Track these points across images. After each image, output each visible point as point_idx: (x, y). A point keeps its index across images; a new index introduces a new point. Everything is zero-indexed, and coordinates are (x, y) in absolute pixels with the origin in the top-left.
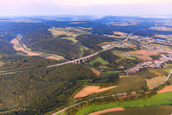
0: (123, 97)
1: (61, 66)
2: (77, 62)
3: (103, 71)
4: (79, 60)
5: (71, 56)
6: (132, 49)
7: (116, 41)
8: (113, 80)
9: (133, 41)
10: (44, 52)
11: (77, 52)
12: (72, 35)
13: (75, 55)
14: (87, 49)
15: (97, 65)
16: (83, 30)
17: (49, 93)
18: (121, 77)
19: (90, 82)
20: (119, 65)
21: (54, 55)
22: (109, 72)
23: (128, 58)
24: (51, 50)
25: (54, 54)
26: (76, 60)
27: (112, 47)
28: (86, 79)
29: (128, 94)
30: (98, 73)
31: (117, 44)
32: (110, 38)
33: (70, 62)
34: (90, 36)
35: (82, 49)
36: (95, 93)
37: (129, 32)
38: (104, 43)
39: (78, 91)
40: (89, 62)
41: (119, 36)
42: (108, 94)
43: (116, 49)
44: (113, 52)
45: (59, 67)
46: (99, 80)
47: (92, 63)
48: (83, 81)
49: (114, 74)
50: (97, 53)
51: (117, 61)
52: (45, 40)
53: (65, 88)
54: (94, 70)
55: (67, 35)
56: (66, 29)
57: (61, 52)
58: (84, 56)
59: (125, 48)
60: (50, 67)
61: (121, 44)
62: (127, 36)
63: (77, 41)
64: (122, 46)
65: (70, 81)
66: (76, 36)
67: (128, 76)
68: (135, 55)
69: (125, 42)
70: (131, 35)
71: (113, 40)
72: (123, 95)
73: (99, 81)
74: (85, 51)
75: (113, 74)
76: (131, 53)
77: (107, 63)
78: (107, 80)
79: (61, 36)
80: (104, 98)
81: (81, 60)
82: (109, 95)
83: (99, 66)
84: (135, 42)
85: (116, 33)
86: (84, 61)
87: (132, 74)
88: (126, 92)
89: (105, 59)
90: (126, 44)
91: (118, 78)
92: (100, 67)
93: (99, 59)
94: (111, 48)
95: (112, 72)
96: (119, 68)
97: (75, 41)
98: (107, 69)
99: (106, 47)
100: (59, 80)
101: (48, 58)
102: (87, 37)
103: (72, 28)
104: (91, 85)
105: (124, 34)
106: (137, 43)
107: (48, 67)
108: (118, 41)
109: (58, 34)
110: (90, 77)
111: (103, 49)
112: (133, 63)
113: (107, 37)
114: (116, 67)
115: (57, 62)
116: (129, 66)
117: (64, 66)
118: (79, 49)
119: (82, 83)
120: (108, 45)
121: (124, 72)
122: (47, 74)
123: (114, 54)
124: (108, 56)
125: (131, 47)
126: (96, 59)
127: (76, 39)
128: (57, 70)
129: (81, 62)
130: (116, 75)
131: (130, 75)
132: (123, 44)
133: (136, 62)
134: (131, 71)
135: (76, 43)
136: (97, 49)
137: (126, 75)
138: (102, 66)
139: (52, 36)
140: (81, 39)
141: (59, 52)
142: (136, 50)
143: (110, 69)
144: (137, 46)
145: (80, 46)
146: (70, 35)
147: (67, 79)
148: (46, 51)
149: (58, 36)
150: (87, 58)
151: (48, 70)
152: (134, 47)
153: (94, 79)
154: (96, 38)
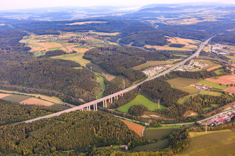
1: (55, 118)
2: (92, 107)
3: (151, 125)
4: (94, 103)
5: (77, 95)
6: (211, 74)
7: (173, 57)
8: (174, 142)
9: (213, 57)
10: (15, 89)
11: (89, 86)
12: (75, 50)
13: (86, 94)
14: (110, 78)
15: (135, 113)
16: (99, 37)
18: (192, 135)
19: (123, 149)
20: (185, 110)
21: (37, 96)
22: (164, 127)
23: (203, 93)
24: (31, 86)
25: (37, 93)
26: (88, 104)
27: (167, 72)
28: (116, 144)
30: (139, 130)
31: (178, 65)
32: (161, 53)
33: (75, 109)
34: (114, 49)
35: (99, 80)
37: (201, 38)
38: (149, 63)
40: (117, 106)
41: (180, 46)
43: (176, 74)
44: (170, 81)
45: (51, 122)
46: (144, 144)
47: (124, 109)
48: (108, 148)
49: (176, 130)
50: (134, 87)
51: (181, 101)
52: (15, 63)
54: (130, 124)
55: (64, 50)
56: (60, 37)
57: (54, 88)
58: (105, 94)
59: (195, 73)
60: (31, 121)
61: (187, 63)
62: (198, 45)
63: (88, 62)
64: (189, 68)
65: (78, 149)
66: (83, 50)
67: (206, 132)
68: (219, 87)
69: (195, 58)
70: (206, 42)
71: (166, 56)
73: (144, 147)
74: (106, 82)
75: (174, 130)
76: (210, 82)
77: (159, 107)
78: (161, 143)
79: (50, 54)
81: (100, 104)
83: (140, 113)
84: (216, 59)
85: (173, 41)
86: (105, 106)
87: (215, 127)
89: (152, 97)
90: (197, 64)
91: (185, 137)
92: (144, 116)
93: (140, 100)
94: (164, 74)
95: (170, 126)
96: (186, 115)
97: (84, 63)
98: (159, 121)
99: (153, 72)
100: (54, 148)
101: (21, 103)
102: (110, 53)
103: (74, 35)
105: (191, 41)
106: (220, 60)
107: (27, 122)
108: (179, 57)
109: (43, 49)
110: (124, 139)
111: (147, 77)
112: (216, 103)
113: (155, 49)
114: (178, 113)
115: (48, 110)
116: (209, 111)
117: (63, 116)
118: (93, 80)
119: (107, 153)
120: (157, 67)
121: (198, 125)
122: (27, 137)
123: (172, 86)
124: (159, 90)
125: (208, 70)
126: (133, 98)
127: (84, 58)
128: (47, 127)
129: (101, 108)
130: (181, 133)
131: (211, 130)
132: (191, 63)
133: (222, 102)
134: (213, 120)
135: (85, 66)
136: (133, 77)
137: (203, 130)
138: (147, 114)
139: (31, 54)
140: (95, 58)
141: (48, 87)
142: (220, 75)
143: (165, 119)
144: (220, 66)
145: (96, 74)
146: (70, 50)
147: (71, 146)
148: (20, 87)
149: (44, 54)
150: (113, 98)
151: (27, 127)
152: (215, 70)
153: (132, 144)
154: (130, 53)
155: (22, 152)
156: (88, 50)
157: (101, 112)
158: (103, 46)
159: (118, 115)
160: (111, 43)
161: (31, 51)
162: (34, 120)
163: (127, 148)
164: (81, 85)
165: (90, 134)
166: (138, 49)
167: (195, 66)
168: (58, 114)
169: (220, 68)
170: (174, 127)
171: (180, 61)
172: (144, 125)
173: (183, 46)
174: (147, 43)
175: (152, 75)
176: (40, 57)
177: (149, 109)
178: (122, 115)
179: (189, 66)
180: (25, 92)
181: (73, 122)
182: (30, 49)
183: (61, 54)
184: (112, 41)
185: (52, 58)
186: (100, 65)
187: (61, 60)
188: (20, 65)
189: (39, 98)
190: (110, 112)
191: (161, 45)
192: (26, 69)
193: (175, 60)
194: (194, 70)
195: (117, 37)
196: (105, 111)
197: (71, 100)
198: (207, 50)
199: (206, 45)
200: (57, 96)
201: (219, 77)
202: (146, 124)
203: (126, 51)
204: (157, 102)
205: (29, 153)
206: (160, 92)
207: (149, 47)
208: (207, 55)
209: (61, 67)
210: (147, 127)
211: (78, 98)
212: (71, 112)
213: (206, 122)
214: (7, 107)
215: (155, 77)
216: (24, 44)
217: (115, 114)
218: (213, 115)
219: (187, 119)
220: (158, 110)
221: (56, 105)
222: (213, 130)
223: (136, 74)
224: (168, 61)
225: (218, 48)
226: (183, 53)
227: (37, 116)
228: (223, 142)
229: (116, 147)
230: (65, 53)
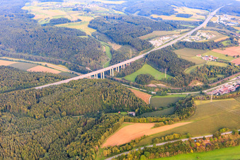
0: (205, 143)
1: (64, 85)
2: (99, 76)
3: (158, 94)
4: (102, 71)
5: (84, 64)
6: (218, 45)
7: (180, 28)
8: (181, 109)
9: (221, 28)
10: (21, 57)
11: (96, 55)
12: (80, 18)
13: (93, 62)
14: (116, 47)
15: (142, 81)
16: (104, 6)
17: (47, 140)
18: (197, 103)
19: (131, 115)
20: (191, 79)
21: (44, 64)
22: (170, 95)
23: (209, 63)
24: (37, 54)
25: (44, 61)
26: (96, 73)
27: (174, 42)
28: (124, 111)
29: (213, 137)
30: (146, 98)
31: (184, 35)
32: (167, 23)
33: (82, 76)
34: (120, 19)
35: (106, 49)
36: (144, 137)
37: (209, 8)
38: (156, 33)
39: (110, 134)
40: (124, 75)
41: (187, 16)
42: (172, 137)
43: (183, 45)
44: (176, 52)
45: (60, 89)
46: (151, 111)
47: (131, 78)
48: (117, 114)
49: (182, 99)
50: (141, 56)
51: (187, 71)
52: (20, 30)
53: (80, 130)
54: (137, 92)
55: (69, 18)
56: (64, 4)
57: (60, 57)
58: (112, 63)
59: (202, 43)
60: (41, 87)
61: (194, 34)
62: (206, 15)
63: (94, 31)
64: (197, 39)
65: (87, 115)
66: (88, 19)
67: (211, 101)
68: (226, 58)
69: (202, 29)
70: (214, 13)
71: (173, 26)
72: (204, 139)
73: (151, 113)
74: (112, 52)
75: (179, 98)
76: (217, 53)
77: (166, 76)
78: (167, 110)
79: (54, 22)
80: (165, 146)
81: (107, 73)
82: (175, 139)
83: (147, 82)
84: (223, 30)
85: (180, 10)
86: (112, 74)
87: (220, 96)
88: (210, 133)
89: (159, 67)
90: (204, 34)
91: (190, 105)
92: (151, 85)
93: (147, 69)
94: (171, 44)
95: (176, 95)
96: (192, 85)
97: (90, 32)
98: (165, 90)
99: (159, 42)
100: (64, 113)
101: (29, 70)
102: (116, 22)
104: (135, 122)
105: (198, 11)
106: (228, 31)
107: (37, 88)
108: (186, 28)
109: (46, 17)
110: (131, 106)
111: (153, 47)
112: (222, 74)
113: (161, 19)
114: (185, 83)
115: (56, 78)
116: (214, 82)
117: (71, 84)
118: (99, 49)
119: (116, 117)
120: (164, 37)
121: (203, 94)
122: (38, 102)
123: (179, 57)
124: (165, 60)
125: (215, 41)
126: (140, 68)
127: (89, 26)
128: (57, 94)
129: (108, 76)
130: (187, 101)
131: (216, 98)
132: (198, 33)
133: (228, 73)
134: (218, 90)
135: (90, 35)
136: (140, 46)
137: (208, 98)
138: (153, 83)
139: (35, 21)
140: (101, 27)
141: (54, 56)
142: (227, 46)
143: (172, 88)
144: (228, 37)
145: (102, 43)
146: (75, 19)
147: (80, 111)
148: (26, 55)
149: (48, 22)
150: (120, 67)
151: (38, 93)
152: (223, 41)
153: (139, 111)
154: (136, 22)
155: (35, 117)
156: (93, 18)
157: (109, 81)
158: (108, 15)
159: (125, 83)
160: (116, 12)
161: (34, 18)
162: (44, 86)
163: (134, 114)
164: (87, 54)
165: (98, 101)
166: (145, 19)
167: (202, 37)
168: (67, 81)
169: (227, 39)
170: (180, 96)
171: (187, 32)
172: (150, 94)
173: (191, 16)
174: (153, 12)
175: (158, 45)
176: (45, 25)
177: (156, 78)
178: (128, 84)
179: (196, 36)
180: (31, 60)
181: (82, 88)
182: (33, 16)
183: (66, 22)
184: (117, 10)
185: (57, 26)
186: (106, 34)
187: (67, 29)
188: (25, 33)
189: (46, 66)
190: (117, 81)
191: (167, 14)
192: (31, 36)
193: (182, 30)
194: (201, 41)
195: (123, 5)
196: (112, 79)
197: (77, 69)
198: (215, 20)
199: (214, 16)
200: (64, 64)
201: (227, 48)
202: (153, 93)
203: (132, 21)
204: (164, 72)
205: (41, 117)
206: (167, 62)
207: (155, 16)
208: (214, 26)
209: (67, 36)
210: (154, 95)
211: (85, 66)
212: (79, 80)
213: (211, 91)
214: (15, 74)
215: (162, 47)
216: (27, 11)
217: (122, 82)
218: (218, 85)
219: (193, 88)
220: (165, 79)
221: (63, 73)
222: (218, 99)
223: (143, 44)
224: (175, 32)
225: (227, 19)
226: (190, 23)
227: (46, 83)
228: (227, 109)
229: (124, 113)
230: (70, 21)
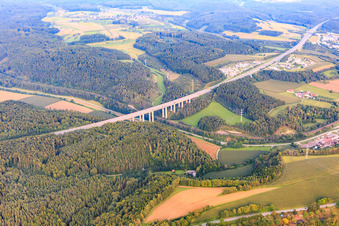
0: (295, 219)
1: (96, 130)
2: (146, 117)
3: (230, 145)
4: (150, 111)
5: (125, 99)
6: (318, 77)
7: (264, 50)
8: (262, 168)
9: (322, 51)
10: (38, 88)
11: (143, 88)
12: (123, 34)
13: (138, 98)
14: (173, 77)
15: (207, 127)
16: (157, 17)
17: (68, 209)
18: (286, 159)
19: (190, 176)
20: (278, 125)
21: (70, 98)
22: (247, 148)
23: (305, 103)
24: (60, 84)
25: (69, 94)
26: (142, 113)
27: (255, 71)
28: (180, 169)
29: (308, 211)
30: (212, 151)
31: (270, 62)
32: (247, 43)
33: (122, 118)
34: (179, 35)
35: (157, 79)
36: (208, 208)
37: (307, 23)
38: (229, 57)
39: (158, 203)
40: (182, 117)
41: (275, 34)
42: (248, 209)
43: (268, 75)
44: (258, 85)
45: (90, 135)
46: (218, 170)
47: (191, 121)
48: (169, 173)
49: (265, 153)
50: (207, 90)
51: (273, 113)
52: (38, 51)
53: (116, 195)
54: (200, 142)
55: (107, 34)
56: (100, 15)
57: (93, 89)
58: (165, 99)
59: (295, 73)
60: (62, 132)
61: (284, 60)
62: (301, 33)
63: (142, 53)
64: (288, 67)
65: (128, 174)
66: (134, 36)
67: (307, 157)
68: (329, 96)
69: (296, 53)
70: (314, 30)
71: (255, 47)
72: (295, 213)
73: (217, 174)
74: (166, 83)
75: (261, 152)
76: (316, 88)
77: (241, 119)
78: (242, 169)
79: (87, 39)
80: (237, 222)
81: (158, 113)
82: (252, 212)
83: (214, 128)
84: (326, 54)
85: (265, 26)
86: (166, 115)
87: (319, 151)
88: (303, 204)
89: (232, 106)
90: (298, 61)
91: (276, 163)
92: (220, 132)
93: (215, 109)
94: (250, 73)
95: (256, 147)
96: (279, 133)
97: (135, 54)
98: (241, 139)
99: (234, 71)
100: (94, 170)
101: (48, 107)
102: (173, 40)
103: (122, 12)
104: (194, 185)
105: (291, 27)
106: (333, 56)
107: (57, 133)
108: (273, 51)
109: (76, 32)
110: (191, 161)
111: (225, 78)
112: (323, 118)
113: (238, 38)
114: (269, 130)
115: (85, 119)
116: (312, 129)
117: (106, 128)
118: (148, 79)
119: (168, 179)
120: (241, 64)
121: (295, 146)
122: (58, 154)
123: (261, 92)
124: (242, 97)
125: (315, 70)
126: (204, 107)
127: (135, 46)
128: (85, 142)
129: (159, 118)
130: (271, 156)
131: (314, 154)
132: (290, 59)
133: (330, 116)
134: (317, 142)
135: (136, 58)
136: (205, 76)
137: (302, 153)
138: (224, 130)
139: (60, 38)
140: (151, 48)
141: (84, 87)
142: (331, 78)
143: (250, 137)
144: (333, 65)
145: (152, 70)
146: (116, 35)
147: (117, 168)
148: (45, 86)
149: (78, 39)
150: (177, 105)
151: (58, 141)
152: (325, 70)
153: (202, 169)
154: (202, 41)
155: (52, 174)
156: (141, 35)
157: (159, 125)
158: (162, 30)
159: (183, 129)
160: (174, 27)
161: (58, 34)
162: (66, 131)
163: (194, 174)
164: (130, 86)
165: (144, 153)
166: (214, 37)
167: (295, 64)
168: (99, 124)
169: (331, 68)
170: (262, 149)
171: (273, 56)
172: (219, 144)
173: (281, 33)
174: (227, 28)
175: (232, 74)
176: (73, 43)
177: (227, 122)
178: (188, 130)
179: (287, 63)
180: (52, 93)
181: (121, 135)
182: (58, 31)
183: (102, 40)
184: (176, 24)
185: (91, 45)
186: (158, 58)
187: (103, 49)
188: (44, 54)
189: (72, 101)
190: (172, 125)
191: (247, 31)
192: (53, 59)
193: (267, 54)
194: (294, 70)
195: (184, 18)
196: (164, 122)
197: (116, 106)
198: (315, 41)
199: (313, 34)
200: (97, 100)
201: (331, 81)
202: (222, 143)
203: (197, 39)
204: (239, 114)
205: (61, 176)
206: (244, 99)
207: (229, 33)
208: (313, 49)
209: (103, 59)
210: (224, 147)
211: (127, 103)
212: (118, 122)
213: (307, 143)
214: (28, 112)
215: (238, 78)
216: (49, 24)
217: (178, 127)
218: (317, 133)
219: (281, 138)
220: (240, 124)
221: (95, 112)
222: (316, 155)
223: (211, 73)
224: (257, 56)
225: (331, 39)
226: (278, 44)
227: (71, 126)
228: (329, 170)
229: (179, 172)
230: (108, 39)
